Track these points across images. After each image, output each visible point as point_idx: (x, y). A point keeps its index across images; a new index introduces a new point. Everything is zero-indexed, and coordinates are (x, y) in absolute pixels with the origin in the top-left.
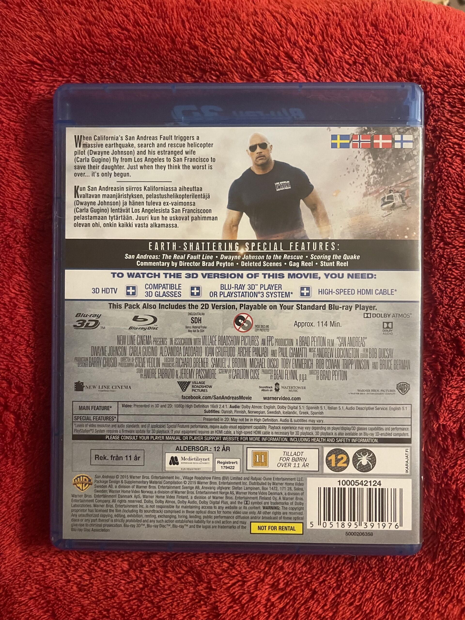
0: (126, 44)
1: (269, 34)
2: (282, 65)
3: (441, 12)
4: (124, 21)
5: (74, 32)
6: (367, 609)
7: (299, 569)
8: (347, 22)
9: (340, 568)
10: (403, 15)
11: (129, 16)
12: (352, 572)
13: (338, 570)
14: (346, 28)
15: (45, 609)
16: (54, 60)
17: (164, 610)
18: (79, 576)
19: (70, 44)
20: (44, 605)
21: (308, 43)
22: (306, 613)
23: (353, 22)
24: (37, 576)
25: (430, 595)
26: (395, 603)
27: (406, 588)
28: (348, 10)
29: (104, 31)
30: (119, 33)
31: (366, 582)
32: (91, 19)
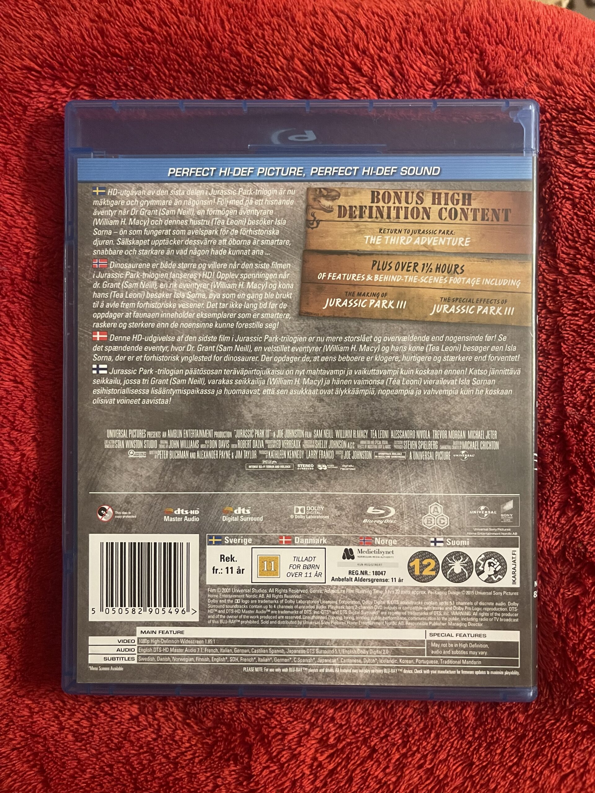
0: (148, 48)
1: (330, 39)
2: (347, 78)
3: (552, 15)
4: (147, 19)
5: (83, 31)
6: (440, 773)
7: (355, 721)
8: (432, 26)
9: (406, 720)
10: (503, 19)
11: (154, 13)
12: (422, 725)
13: (404, 723)
14: (430, 33)
15: (32, 763)
16: (56, 65)
17: (183, 768)
18: (75, 722)
19: (78, 46)
20: (31, 757)
21: (381, 51)
22: (363, 777)
23: (439, 26)
24: (23, 721)
25: (521, 758)
26: (477, 766)
27: (492, 748)
28: (432, 10)
29: (121, 31)
30: (140, 33)
31: (441, 740)
32: (105, 15)
